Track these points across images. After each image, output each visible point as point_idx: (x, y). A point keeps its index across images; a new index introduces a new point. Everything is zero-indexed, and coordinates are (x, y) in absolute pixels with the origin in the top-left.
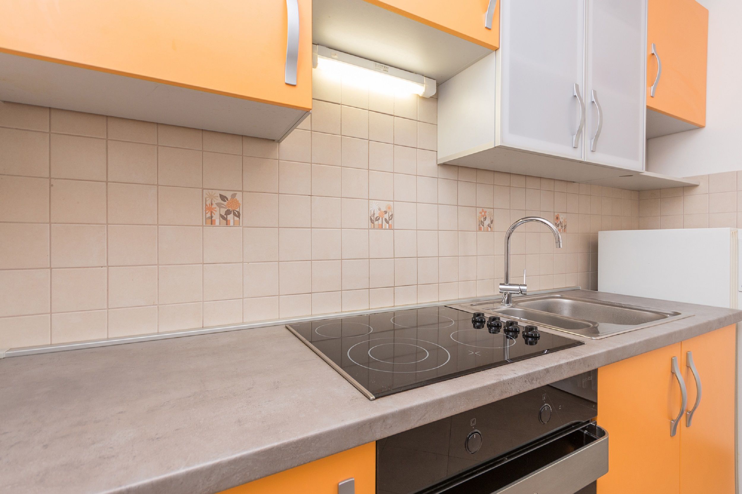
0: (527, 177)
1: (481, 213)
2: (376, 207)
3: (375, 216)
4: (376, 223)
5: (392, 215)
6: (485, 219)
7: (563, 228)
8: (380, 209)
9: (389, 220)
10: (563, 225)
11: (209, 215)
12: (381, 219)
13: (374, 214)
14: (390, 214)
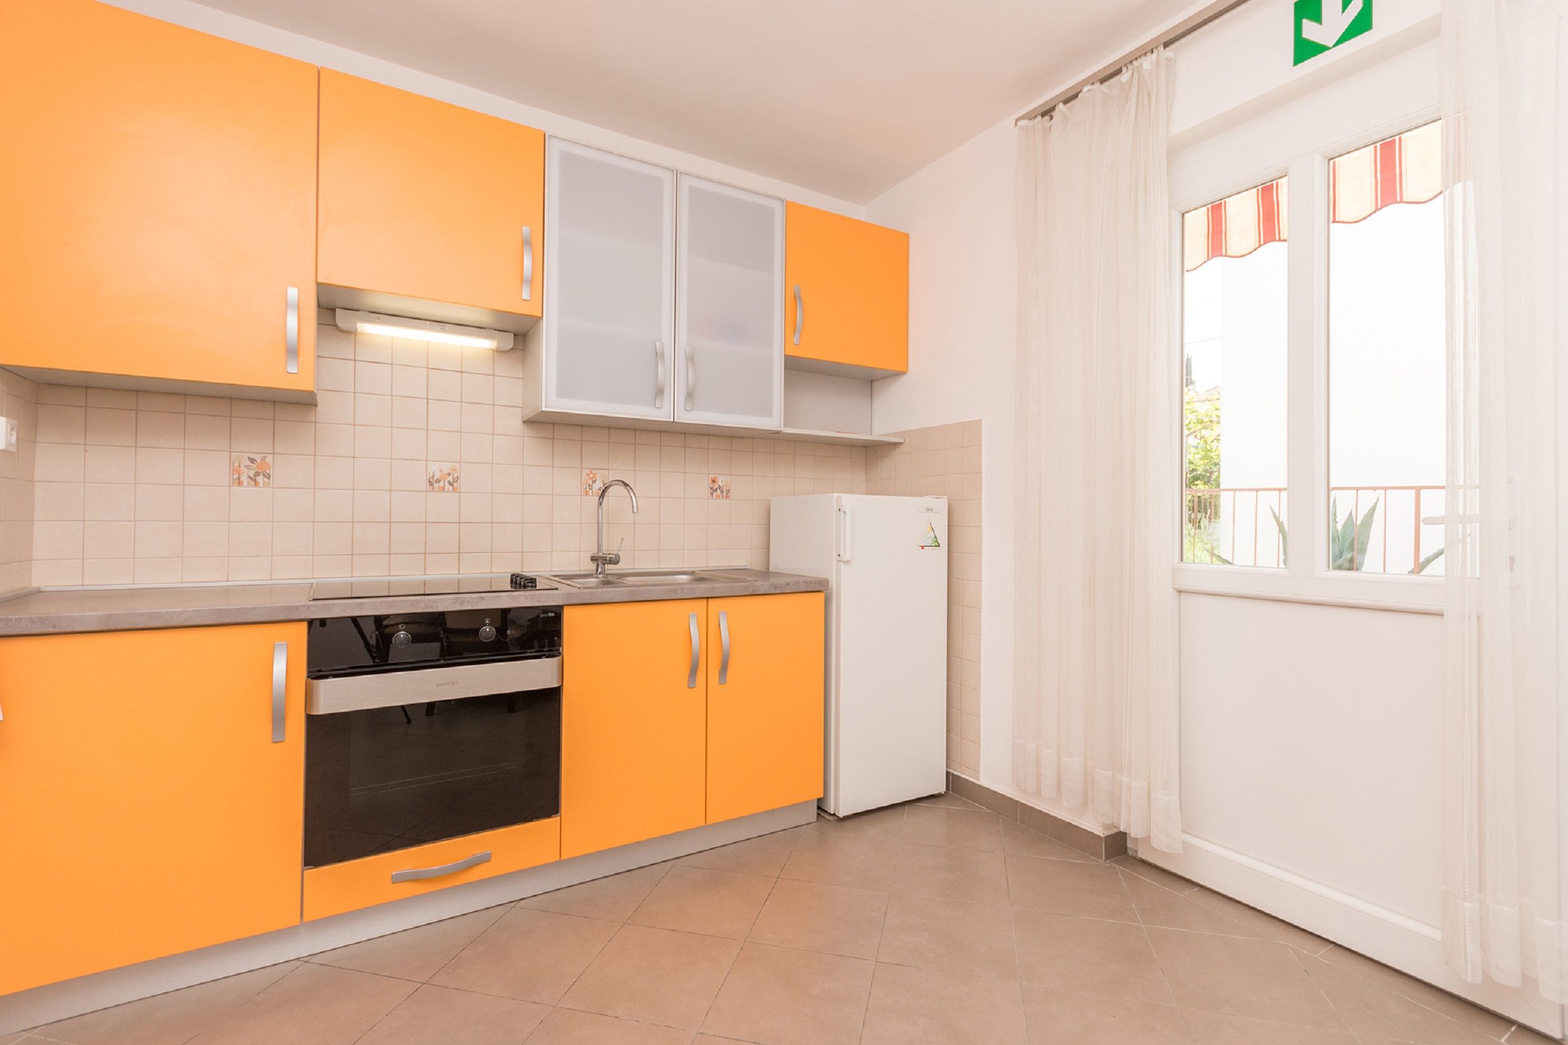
0: (662, 433)
1: (587, 475)
2: (435, 468)
3: (435, 479)
4: (436, 485)
5: (457, 477)
6: (594, 482)
7: (725, 494)
8: (441, 471)
9: (454, 482)
10: (724, 489)
11: (236, 476)
12: (442, 481)
13: (433, 476)
14: (456, 476)
